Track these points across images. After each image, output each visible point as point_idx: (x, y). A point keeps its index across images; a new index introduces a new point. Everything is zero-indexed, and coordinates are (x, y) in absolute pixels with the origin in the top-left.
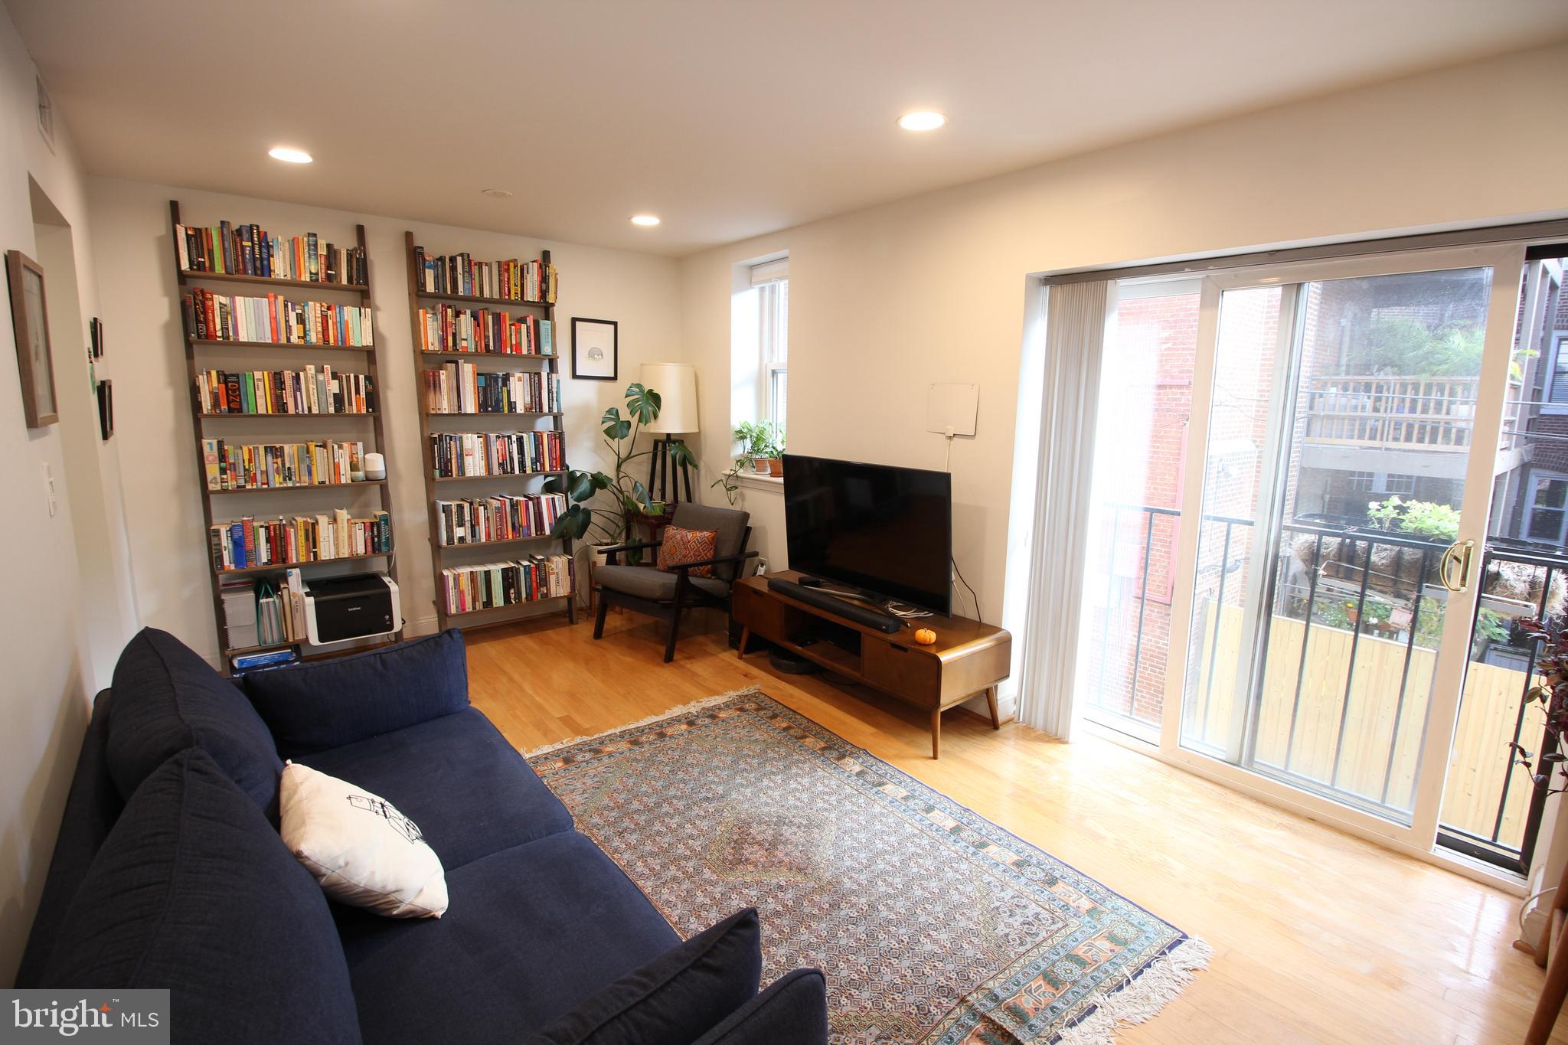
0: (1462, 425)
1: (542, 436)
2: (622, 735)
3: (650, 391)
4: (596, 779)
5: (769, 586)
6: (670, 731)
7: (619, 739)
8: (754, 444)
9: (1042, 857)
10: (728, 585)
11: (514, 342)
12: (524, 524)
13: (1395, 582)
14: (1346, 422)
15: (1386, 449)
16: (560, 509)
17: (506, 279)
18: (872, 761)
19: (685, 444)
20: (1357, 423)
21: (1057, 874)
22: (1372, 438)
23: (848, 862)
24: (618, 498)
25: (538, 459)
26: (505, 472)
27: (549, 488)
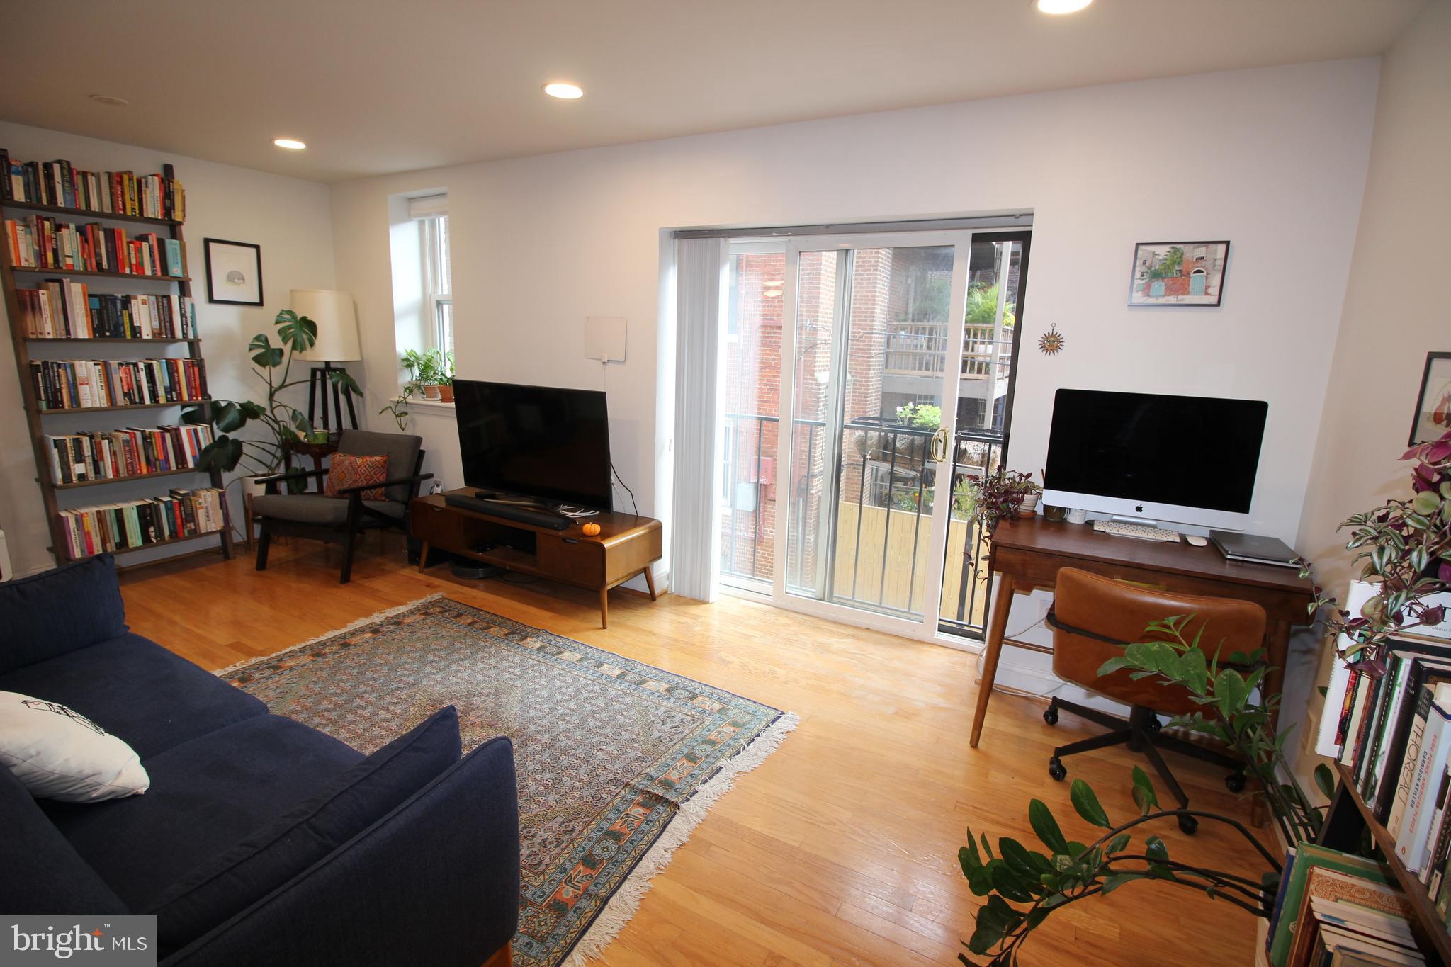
0: (981, 359)
1: (176, 363)
2: (302, 650)
3: (304, 319)
4: (278, 691)
5: (446, 502)
6: (353, 641)
7: (299, 654)
8: (422, 372)
9: (687, 682)
10: (404, 506)
11: (134, 261)
12: (161, 457)
13: (911, 460)
14: (911, 357)
15: (936, 377)
16: (205, 440)
17: (119, 193)
18: (550, 637)
19: (347, 372)
20: (918, 357)
21: (697, 691)
22: (927, 369)
23: (533, 713)
24: (273, 428)
25: (173, 387)
26: (133, 402)
27: (188, 419)
